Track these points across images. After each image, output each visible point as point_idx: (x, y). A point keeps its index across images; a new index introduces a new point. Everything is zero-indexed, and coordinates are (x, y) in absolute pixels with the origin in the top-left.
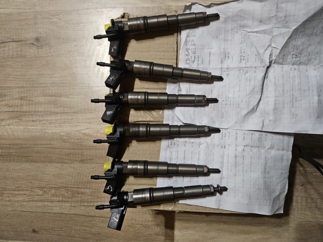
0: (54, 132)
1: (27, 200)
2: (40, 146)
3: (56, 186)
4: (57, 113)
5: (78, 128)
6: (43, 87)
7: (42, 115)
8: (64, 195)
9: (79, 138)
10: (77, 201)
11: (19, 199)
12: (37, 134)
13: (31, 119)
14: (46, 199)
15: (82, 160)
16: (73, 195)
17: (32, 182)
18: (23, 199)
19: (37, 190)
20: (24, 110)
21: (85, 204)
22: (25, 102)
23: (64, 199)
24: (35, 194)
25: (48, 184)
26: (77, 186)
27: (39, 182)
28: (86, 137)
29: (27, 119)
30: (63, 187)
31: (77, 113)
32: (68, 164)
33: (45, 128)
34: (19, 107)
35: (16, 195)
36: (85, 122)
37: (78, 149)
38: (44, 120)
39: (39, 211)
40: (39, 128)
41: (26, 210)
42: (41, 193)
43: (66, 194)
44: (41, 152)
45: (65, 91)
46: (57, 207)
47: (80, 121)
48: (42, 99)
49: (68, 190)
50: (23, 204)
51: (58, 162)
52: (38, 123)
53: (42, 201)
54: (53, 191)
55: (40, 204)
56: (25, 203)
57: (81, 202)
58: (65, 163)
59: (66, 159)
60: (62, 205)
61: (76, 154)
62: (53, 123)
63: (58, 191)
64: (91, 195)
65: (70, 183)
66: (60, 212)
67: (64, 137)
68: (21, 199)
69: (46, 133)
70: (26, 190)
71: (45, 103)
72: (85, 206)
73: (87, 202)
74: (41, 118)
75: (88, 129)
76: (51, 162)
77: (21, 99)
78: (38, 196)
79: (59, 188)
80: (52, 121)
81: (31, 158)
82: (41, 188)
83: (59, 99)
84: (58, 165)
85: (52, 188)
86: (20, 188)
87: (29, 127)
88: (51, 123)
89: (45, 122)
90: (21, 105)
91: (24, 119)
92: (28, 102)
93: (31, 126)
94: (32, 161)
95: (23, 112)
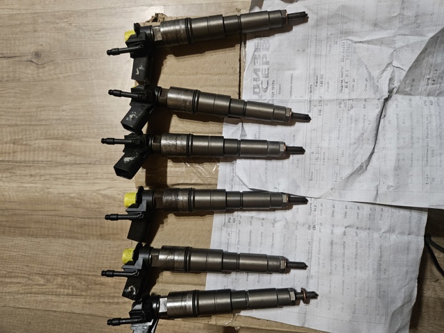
0: (61, 191)
1: (23, 291)
2: (41, 213)
3: (63, 273)
4: (66, 164)
5: (96, 187)
6: (46, 125)
7: (44, 168)
8: (75, 286)
9: (97, 201)
10: (94, 296)
11: (11, 290)
12: (37, 194)
13: (27, 172)
14: (49, 291)
15: (101, 235)
16: (88, 286)
17: (30, 265)
18: (17, 290)
19: (37, 278)
20: (18, 159)
21: (106, 301)
22: (19, 147)
23: (75, 292)
24: (33, 283)
25: (52, 269)
26: (94, 273)
27: (39, 266)
28: (107, 201)
29: (23, 172)
30: (74, 274)
31: (94, 164)
32: (81, 240)
33: (48, 186)
34: (11, 155)
35: (7, 283)
36: (107, 179)
37: (96, 218)
38: (47, 174)
39: (40, 308)
40: (39, 185)
41: (21, 306)
42: (42, 282)
43: (78, 285)
44: (42, 222)
45: (77, 131)
46: (65, 303)
47: (100, 177)
48: (43, 143)
49: (80, 278)
50: (16, 297)
51: (66, 237)
52: (38, 178)
53: (43, 293)
54: (59, 280)
55: (41, 298)
56: (20, 296)
57: (100, 296)
58: (78, 239)
59: (78, 233)
60: (72, 301)
61: (92, 226)
62: (59, 178)
63: (66, 280)
64: (114, 287)
65: (84, 268)
66: (69, 310)
67: (76, 200)
68: (14, 290)
69: (49, 193)
70: (21, 277)
71: (48, 150)
72: (105, 303)
73: (109, 297)
74: (43, 172)
75: (110, 188)
76: (57, 236)
77: (14, 143)
78: (38, 287)
79: (68, 275)
80: (58, 176)
81: (27, 229)
82: (42, 275)
83: (68, 142)
84: (66, 241)
85: (57, 275)
86: (13, 274)
87: (26, 185)
88: (56, 179)
89: (48, 177)
90: (14, 152)
91: (18, 172)
92: (24, 147)
93: (28, 183)
94: (29, 235)
95: (17, 162)
